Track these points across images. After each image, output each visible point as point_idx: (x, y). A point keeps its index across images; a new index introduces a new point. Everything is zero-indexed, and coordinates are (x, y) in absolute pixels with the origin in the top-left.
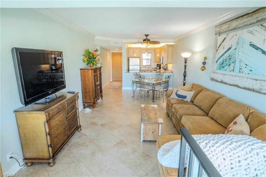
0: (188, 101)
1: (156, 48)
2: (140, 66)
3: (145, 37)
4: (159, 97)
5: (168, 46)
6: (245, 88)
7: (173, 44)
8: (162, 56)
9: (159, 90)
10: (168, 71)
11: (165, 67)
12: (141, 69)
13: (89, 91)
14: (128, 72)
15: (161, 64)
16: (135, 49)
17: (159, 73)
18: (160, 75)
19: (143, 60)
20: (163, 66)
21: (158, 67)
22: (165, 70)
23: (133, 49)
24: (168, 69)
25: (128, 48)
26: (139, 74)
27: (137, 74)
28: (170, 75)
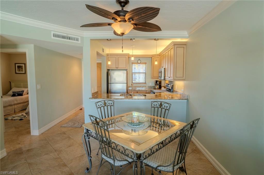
1: (153, 56)
2: (127, 83)
7: (186, 42)
8: (165, 68)
9: (160, 168)
11: (170, 87)
12: (128, 89)
15: (161, 81)
16: (119, 56)
17: (159, 103)
18: (162, 107)
19: (132, 74)
20: (166, 85)
21: (157, 86)
22: (170, 91)
23: (116, 56)
24: (176, 90)
25: (107, 55)
26: (111, 103)
27: (105, 105)
28: (196, 120)
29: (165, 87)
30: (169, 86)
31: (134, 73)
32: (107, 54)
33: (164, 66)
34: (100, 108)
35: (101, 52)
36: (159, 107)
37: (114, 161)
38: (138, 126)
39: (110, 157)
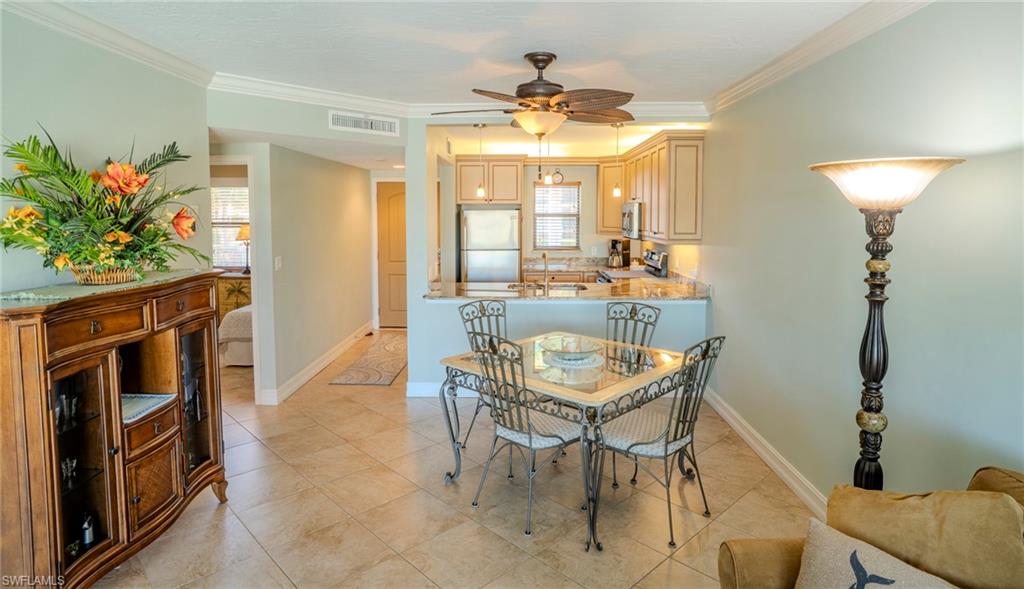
1: (603, 160)
2: (520, 250)
4: (633, 481)
5: (674, 143)
7: (704, 132)
8: (641, 201)
9: (635, 450)
10: (670, 283)
11: (657, 260)
12: (524, 267)
14: (461, 289)
15: (629, 242)
16: (495, 163)
17: (630, 307)
18: (636, 318)
19: (535, 219)
20: (645, 254)
21: (616, 258)
22: (657, 273)
23: (486, 164)
24: (675, 271)
25: (457, 161)
26: (498, 309)
27: (484, 315)
28: (716, 339)
29: (641, 262)
30: (655, 257)
31: (540, 215)
32: (457, 156)
33: (639, 195)
34: (472, 320)
35: (444, 154)
36: (628, 317)
37: (531, 438)
38: (580, 362)
39: (521, 430)
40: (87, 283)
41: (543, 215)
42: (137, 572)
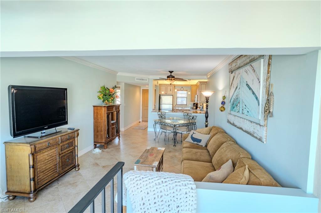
0: (202, 146)
1: (192, 85)
2: (173, 105)
3: (169, 74)
5: (201, 83)
6: (246, 132)
7: (206, 81)
8: (197, 95)
9: (182, 133)
12: (174, 108)
13: (101, 130)
14: (159, 111)
15: (197, 103)
17: (187, 113)
18: (188, 115)
19: (177, 98)
21: (194, 107)
23: (166, 86)
29: (199, 108)
32: (160, 84)
35: (157, 84)
39: (165, 129)
40: (107, 104)
41: (179, 97)
42: (111, 144)
